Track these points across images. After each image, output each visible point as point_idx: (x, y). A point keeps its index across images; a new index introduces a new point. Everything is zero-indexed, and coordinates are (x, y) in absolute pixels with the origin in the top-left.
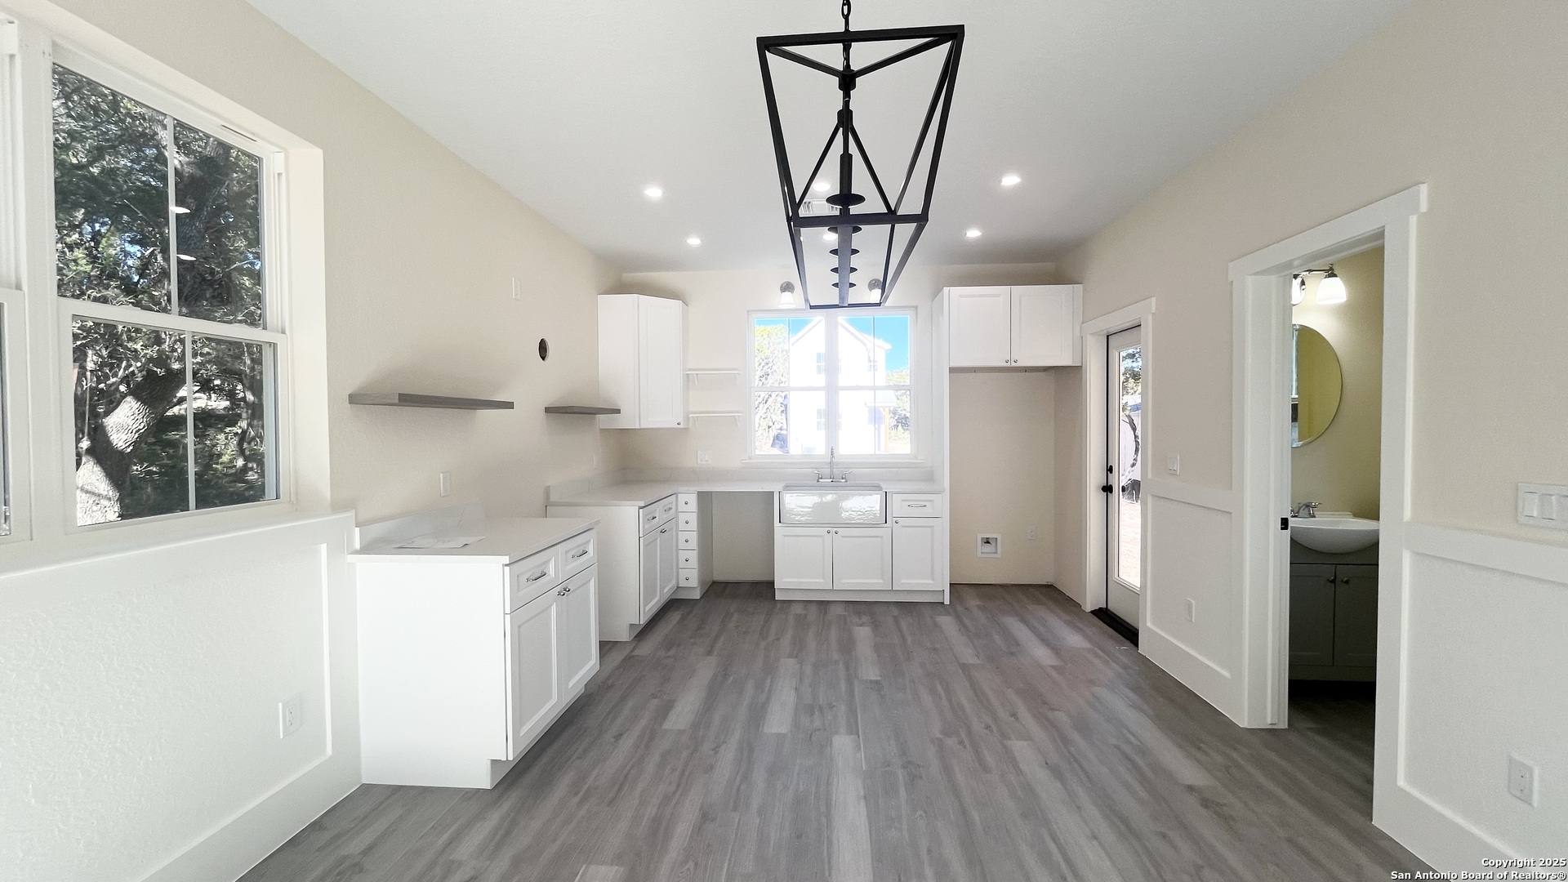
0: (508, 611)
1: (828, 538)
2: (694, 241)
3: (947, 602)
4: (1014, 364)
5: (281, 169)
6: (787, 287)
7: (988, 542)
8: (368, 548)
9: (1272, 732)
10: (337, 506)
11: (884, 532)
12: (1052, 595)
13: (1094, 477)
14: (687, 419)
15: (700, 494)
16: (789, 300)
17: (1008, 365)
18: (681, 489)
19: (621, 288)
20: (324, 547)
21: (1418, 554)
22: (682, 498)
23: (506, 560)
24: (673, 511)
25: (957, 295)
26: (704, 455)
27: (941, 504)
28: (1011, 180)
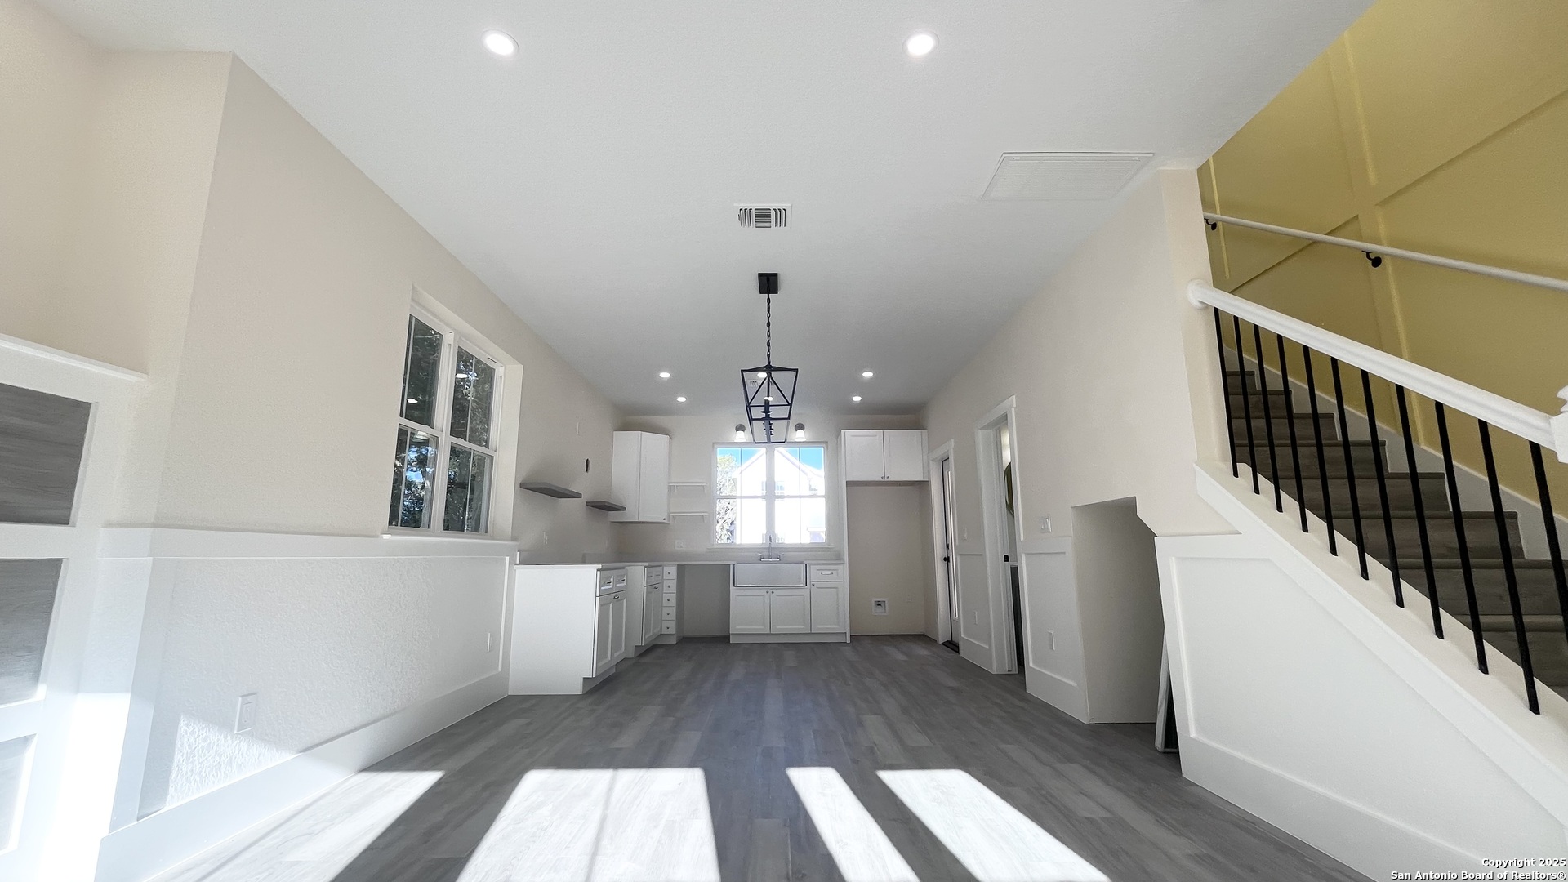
0: (598, 595)
1: (767, 596)
2: (682, 399)
3: (849, 641)
4: (886, 479)
5: (502, 375)
6: (740, 428)
7: (879, 605)
8: (523, 562)
9: (1009, 675)
10: (514, 539)
11: (805, 591)
12: (924, 638)
13: (939, 552)
14: (669, 516)
15: (679, 567)
16: (740, 436)
17: (883, 480)
18: (665, 563)
19: (626, 427)
20: (508, 558)
21: (1028, 554)
22: (666, 569)
23: (600, 567)
24: (660, 577)
25: (849, 435)
26: (681, 543)
27: (843, 571)
28: (868, 375)
